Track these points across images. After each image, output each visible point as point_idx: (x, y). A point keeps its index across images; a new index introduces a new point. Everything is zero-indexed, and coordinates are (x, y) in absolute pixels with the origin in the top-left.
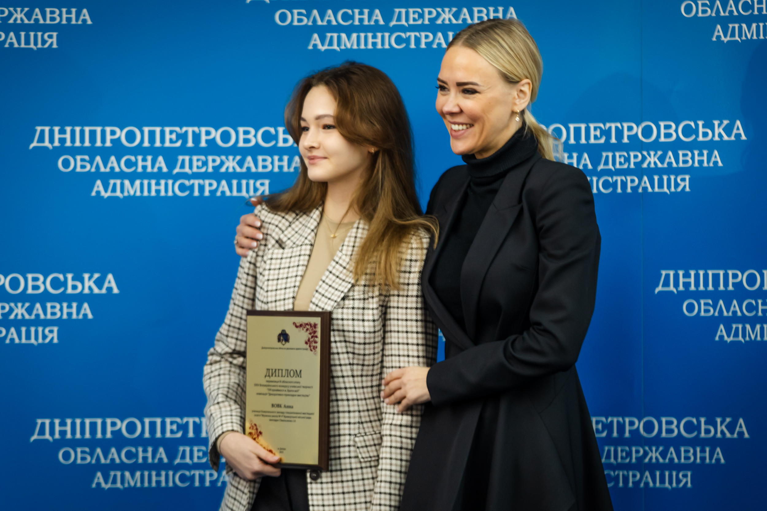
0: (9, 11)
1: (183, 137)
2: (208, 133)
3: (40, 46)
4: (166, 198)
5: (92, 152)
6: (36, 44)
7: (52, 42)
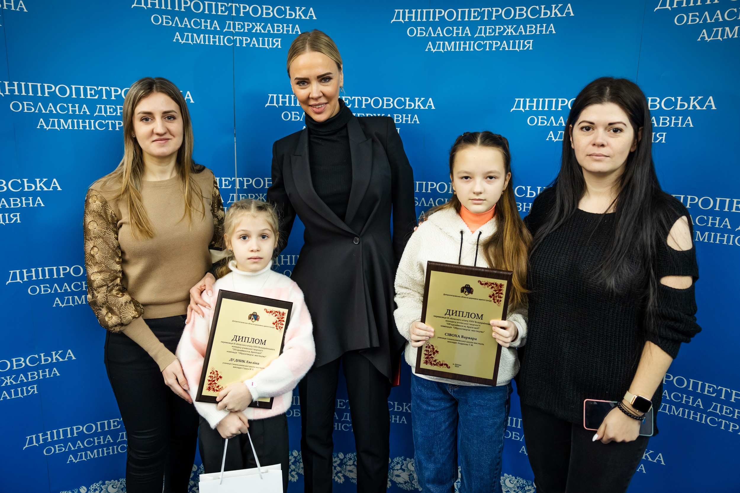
0: (253, 25)
3: (271, 46)
6: (268, 45)
7: (278, 44)
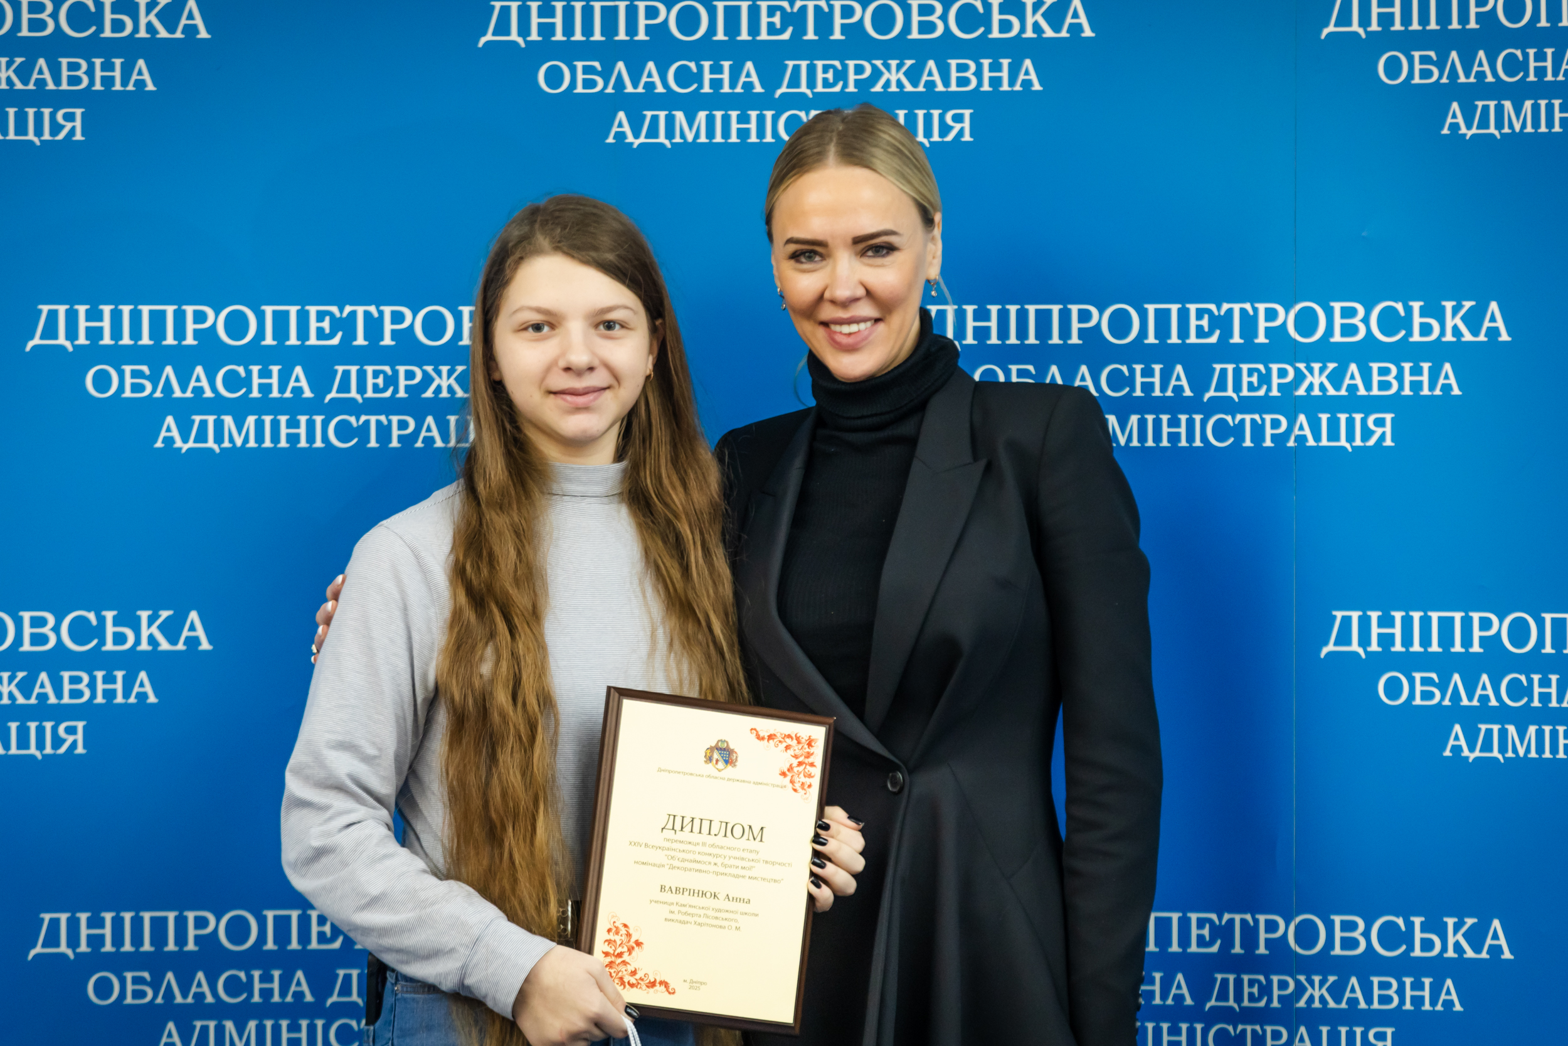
1: (346, 325)
2: (397, 318)
4: (310, 451)
5: (156, 357)
6: (39, 132)
7: (73, 128)
